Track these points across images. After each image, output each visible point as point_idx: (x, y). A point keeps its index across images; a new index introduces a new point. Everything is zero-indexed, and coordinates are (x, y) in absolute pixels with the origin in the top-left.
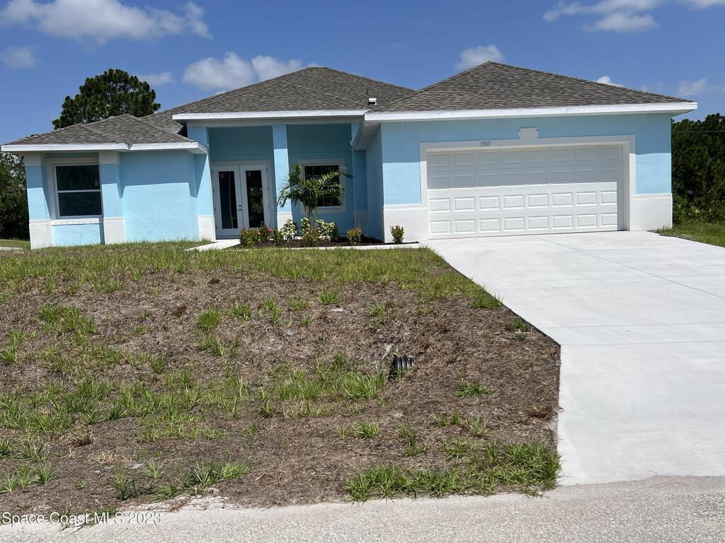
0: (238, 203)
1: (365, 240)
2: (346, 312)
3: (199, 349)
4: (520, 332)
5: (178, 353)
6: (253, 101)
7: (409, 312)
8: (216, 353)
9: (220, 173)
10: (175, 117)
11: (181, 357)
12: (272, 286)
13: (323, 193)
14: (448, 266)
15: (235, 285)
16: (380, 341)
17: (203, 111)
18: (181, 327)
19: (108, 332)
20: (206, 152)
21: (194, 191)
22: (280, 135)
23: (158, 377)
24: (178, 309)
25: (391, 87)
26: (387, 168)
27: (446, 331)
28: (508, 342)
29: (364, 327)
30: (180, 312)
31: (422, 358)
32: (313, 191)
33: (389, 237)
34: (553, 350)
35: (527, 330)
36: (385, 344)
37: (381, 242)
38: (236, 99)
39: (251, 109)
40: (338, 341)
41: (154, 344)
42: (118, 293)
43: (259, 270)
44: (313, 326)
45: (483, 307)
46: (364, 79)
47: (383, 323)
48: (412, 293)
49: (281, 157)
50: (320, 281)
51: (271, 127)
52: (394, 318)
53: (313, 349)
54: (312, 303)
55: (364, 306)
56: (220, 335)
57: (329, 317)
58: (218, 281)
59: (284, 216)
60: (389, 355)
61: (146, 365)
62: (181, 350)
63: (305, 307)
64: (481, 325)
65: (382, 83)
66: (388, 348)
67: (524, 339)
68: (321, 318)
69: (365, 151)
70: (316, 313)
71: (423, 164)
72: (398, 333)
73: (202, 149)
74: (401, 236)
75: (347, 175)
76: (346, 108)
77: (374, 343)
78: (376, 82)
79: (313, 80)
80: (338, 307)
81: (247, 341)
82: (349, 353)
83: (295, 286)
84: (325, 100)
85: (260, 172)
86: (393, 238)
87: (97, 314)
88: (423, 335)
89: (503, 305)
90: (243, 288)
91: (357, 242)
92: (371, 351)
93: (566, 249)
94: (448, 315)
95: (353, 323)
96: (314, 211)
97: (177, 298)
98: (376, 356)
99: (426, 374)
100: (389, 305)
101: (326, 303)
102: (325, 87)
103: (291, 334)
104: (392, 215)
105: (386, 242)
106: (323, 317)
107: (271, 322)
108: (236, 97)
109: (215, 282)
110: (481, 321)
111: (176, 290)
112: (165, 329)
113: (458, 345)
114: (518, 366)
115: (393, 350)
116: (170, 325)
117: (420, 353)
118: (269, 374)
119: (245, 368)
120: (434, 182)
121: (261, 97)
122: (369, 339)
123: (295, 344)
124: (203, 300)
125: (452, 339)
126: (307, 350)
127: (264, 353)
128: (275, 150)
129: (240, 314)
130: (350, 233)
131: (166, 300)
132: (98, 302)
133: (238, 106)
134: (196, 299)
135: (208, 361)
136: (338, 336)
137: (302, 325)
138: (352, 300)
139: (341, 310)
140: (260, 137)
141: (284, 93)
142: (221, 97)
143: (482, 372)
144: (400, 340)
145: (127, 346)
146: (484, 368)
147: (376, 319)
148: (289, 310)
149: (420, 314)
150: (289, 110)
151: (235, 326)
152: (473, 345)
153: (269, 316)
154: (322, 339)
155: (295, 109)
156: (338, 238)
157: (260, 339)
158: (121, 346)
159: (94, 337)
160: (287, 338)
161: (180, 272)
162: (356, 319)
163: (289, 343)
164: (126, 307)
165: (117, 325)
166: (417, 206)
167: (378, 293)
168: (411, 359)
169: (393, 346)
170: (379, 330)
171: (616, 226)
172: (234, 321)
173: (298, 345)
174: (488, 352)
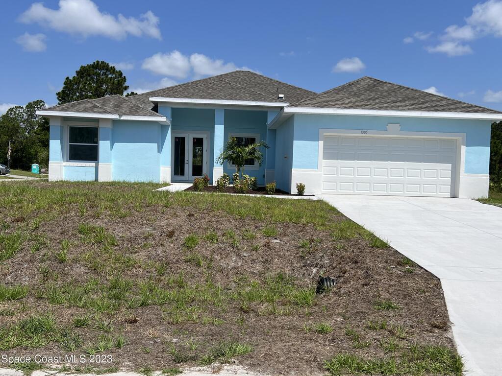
0: (186, 159)
1: (279, 192)
2: (282, 243)
3: (186, 261)
4: (408, 267)
5: (173, 263)
6: (203, 92)
7: (327, 247)
8: (198, 265)
9: (175, 138)
10: (151, 99)
11: (175, 265)
12: (229, 221)
13: (249, 157)
14: (342, 215)
15: (205, 219)
16: (309, 265)
17: (170, 97)
18: (172, 245)
19: (125, 246)
20: (170, 124)
21: (160, 150)
22: (220, 116)
23: (162, 278)
24: (170, 233)
25: (294, 88)
26: (297, 144)
27: (356, 262)
28: (402, 273)
29: (296, 254)
30: (171, 234)
31: (342, 280)
32: (242, 155)
33: (294, 190)
34: (436, 282)
35: (412, 266)
36: (312, 268)
37: (288, 193)
38: (192, 90)
39: (202, 97)
40: (279, 263)
41: (156, 255)
42: (128, 219)
43: (218, 210)
44: (261, 250)
45: (377, 247)
46: (275, 81)
47: (309, 253)
48: (324, 234)
49: (219, 130)
50: (260, 219)
51: (214, 110)
52: (317, 250)
53: (262, 267)
54: (258, 235)
55: (294, 240)
56: (199, 252)
57: (271, 245)
58: (193, 215)
60: (315, 275)
61: (154, 269)
62: (174, 260)
63: (253, 238)
64: (379, 260)
65: (287, 84)
66: (314, 270)
67: (413, 272)
68: (266, 246)
69: (275, 130)
70: (263, 242)
71: (321, 143)
72: (321, 261)
73: (167, 121)
74: (303, 190)
75: (265, 146)
76: (265, 100)
77: (304, 266)
78: (283, 84)
79: (240, 79)
80: (275, 239)
81: (218, 257)
82: (288, 271)
83: (244, 222)
84: (251, 94)
85: (202, 139)
86: (297, 191)
87: (116, 232)
88: (340, 264)
89: (390, 247)
90: (210, 221)
91: (273, 192)
92: (303, 272)
93: (420, 208)
94: (355, 251)
95: (288, 251)
96: (241, 168)
97: (168, 225)
98: (306, 275)
99: (349, 292)
100: (311, 241)
101: (267, 235)
102: (249, 84)
103: (246, 255)
104: (297, 176)
105: (292, 193)
106: (267, 245)
107: (233, 246)
108: (191, 88)
109: (191, 215)
110: (378, 257)
111: (167, 219)
112: (162, 245)
113: (367, 273)
114: (415, 291)
115: (318, 272)
116: (165, 243)
117: (340, 276)
118: (235, 282)
119: (218, 277)
120: (330, 154)
121: (208, 89)
122: (300, 263)
123: (250, 263)
124: (186, 227)
125: (362, 269)
126: (258, 268)
127: (230, 267)
128: (215, 126)
129: (211, 239)
130: (269, 186)
131: (160, 226)
132: (116, 224)
133: (193, 94)
134: (181, 226)
135: (193, 269)
136: (278, 259)
137: (253, 250)
138: (285, 235)
139: (278, 241)
140: (206, 116)
141: (223, 88)
142: (179, 87)
143: (391, 294)
144: (322, 266)
145: (138, 255)
146: (391, 291)
147: (303, 249)
148: (243, 239)
149: (335, 248)
150: (227, 99)
151: (208, 247)
152: (379, 274)
153: (230, 241)
154: (268, 261)
155: (231, 99)
156: (258, 188)
157: (226, 257)
158: (134, 256)
159: (115, 248)
160: (244, 257)
161: (166, 207)
162: (290, 248)
163: (246, 262)
164: (134, 228)
165: (130, 240)
166: (316, 171)
167: (302, 231)
168: (333, 280)
169: (317, 270)
170: (306, 258)
171: (449, 194)
172: (207, 244)
173: (252, 263)
174: (391, 280)
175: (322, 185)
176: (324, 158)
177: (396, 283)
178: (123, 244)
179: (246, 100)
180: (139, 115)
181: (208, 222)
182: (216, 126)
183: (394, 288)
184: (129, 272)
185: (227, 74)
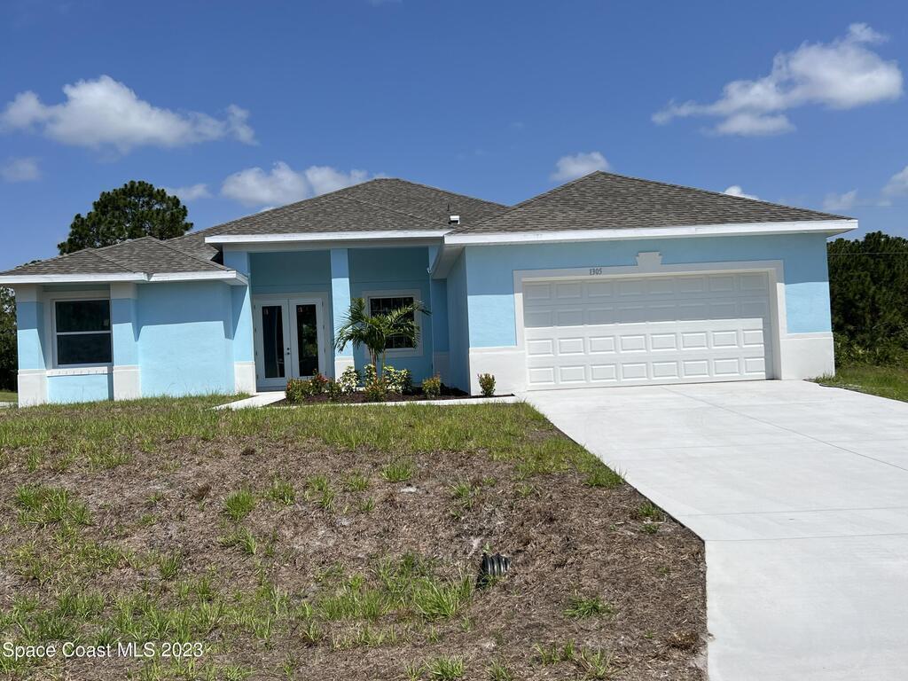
0: (286, 345)
1: (446, 392)
2: (420, 493)
3: (225, 546)
4: (649, 522)
5: (197, 551)
6: (307, 220)
7: (503, 493)
8: (247, 551)
10: (208, 240)
11: (200, 557)
12: (323, 457)
13: (393, 332)
14: (553, 428)
15: (276, 457)
16: (466, 533)
17: (244, 233)
18: (201, 515)
19: (106, 523)
20: (247, 283)
21: (230, 332)
22: (339, 262)
23: (170, 585)
24: (200, 490)
25: (478, 202)
26: (472, 301)
27: (552, 520)
28: (635, 536)
29: (444, 513)
30: (202, 494)
31: (520, 558)
32: (380, 330)
33: (476, 388)
34: (695, 548)
35: (659, 519)
36: (472, 537)
37: (465, 394)
38: (286, 218)
39: (303, 230)
40: (409, 533)
41: (165, 539)
42: (121, 469)
43: (308, 436)
44: (375, 512)
45: (599, 486)
46: (444, 192)
47: (468, 508)
48: (507, 466)
49: (341, 290)
50: (386, 450)
51: (329, 251)
52: (483, 501)
53: (375, 544)
54: (375, 480)
55: (444, 485)
56: (253, 525)
57: (398, 499)
58: (253, 452)
59: (344, 361)
60: (476, 553)
61: (154, 569)
62: (201, 546)
63: (365, 487)
64: (598, 511)
65: (465, 197)
66: (476, 542)
67: (655, 532)
68: (386, 501)
69: (444, 281)
70: (380, 494)
71: (519, 297)
72: (489, 522)
73: (241, 279)
74: (492, 386)
75: (423, 311)
76: (422, 227)
78: (459, 197)
79: (381, 194)
80: (409, 485)
81: (288, 533)
82: (424, 550)
83: (353, 456)
84: (396, 218)
85: (314, 306)
86: (481, 389)
87: (92, 499)
88: (522, 525)
89: (625, 482)
90: (285, 461)
91: (435, 395)
92: (453, 547)
94: (554, 497)
95: (429, 507)
96: (380, 355)
97: (198, 476)
98: (459, 554)
99: (527, 583)
100: (476, 483)
101: (394, 480)
102: (396, 202)
103: (346, 523)
104: (480, 360)
105: (473, 394)
106: (390, 501)
107: (321, 507)
108: (285, 215)
109: (249, 452)
110: (597, 506)
111: (199, 464)
112: (181, 518)
113: (568, 540)
114: (650, 571)
115: (482, 546)
116: (187, 512)
117: (519, 551)
118: (317, 581)
119: (284, 573)
120: (533, 319)
121: (316, 215)
122: (451, 530)
123: (352, 538)
124: (233, 478)
125: (560, 532)
126: (368, 546)
127: (311, 551)
129: (281, 497)
130: (427, 384)
131: (184, 478)
132: (96, 481)
133: (287, 226)
134: (223, 476)
135: (236, 562)
136: (408, 527)
137: (361, 512)
138: (428, 475)
139: (413, 490)
140: (315, 264)
141: (345, 210)
142: (267, 215)
143: (602, 581)
144: (491, 532)
145: (129, 542)
146: (604, 574)
147: (459, 502)
148: (345, 491)
149: (517, 495)
150: (351, 230)
151: (273, 513)
152: (589, 540)
153: (318, 499)
154: (388, 531)
155: (358, 229)
156: (412, 390)
157: (305, 531)
158: (121, 542)
159: (86, 530)
160: (341, 529)
161: (205, 439)
162: (433, 502)
163: (344, 537)
164: (131, 488)
165: (118, 513)
166: (512, 349)
167: (462, 465)
168: (506, 559)
169: (481, 541)
170: (463, 518)
171: (764, 373)
172: (271, 506)
173: (355, 539)
174: (608, 551)
175: (528, 374)
176: (527, 325)
177: (617, 557)
178: (102, 521)
179: (386, 228)
180: (184, 271)
181: (281, 462)
182: (334, 281)
183: (612, 568)
184: (104, 577)
185: (357, 186)
